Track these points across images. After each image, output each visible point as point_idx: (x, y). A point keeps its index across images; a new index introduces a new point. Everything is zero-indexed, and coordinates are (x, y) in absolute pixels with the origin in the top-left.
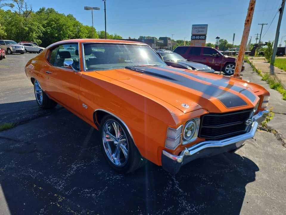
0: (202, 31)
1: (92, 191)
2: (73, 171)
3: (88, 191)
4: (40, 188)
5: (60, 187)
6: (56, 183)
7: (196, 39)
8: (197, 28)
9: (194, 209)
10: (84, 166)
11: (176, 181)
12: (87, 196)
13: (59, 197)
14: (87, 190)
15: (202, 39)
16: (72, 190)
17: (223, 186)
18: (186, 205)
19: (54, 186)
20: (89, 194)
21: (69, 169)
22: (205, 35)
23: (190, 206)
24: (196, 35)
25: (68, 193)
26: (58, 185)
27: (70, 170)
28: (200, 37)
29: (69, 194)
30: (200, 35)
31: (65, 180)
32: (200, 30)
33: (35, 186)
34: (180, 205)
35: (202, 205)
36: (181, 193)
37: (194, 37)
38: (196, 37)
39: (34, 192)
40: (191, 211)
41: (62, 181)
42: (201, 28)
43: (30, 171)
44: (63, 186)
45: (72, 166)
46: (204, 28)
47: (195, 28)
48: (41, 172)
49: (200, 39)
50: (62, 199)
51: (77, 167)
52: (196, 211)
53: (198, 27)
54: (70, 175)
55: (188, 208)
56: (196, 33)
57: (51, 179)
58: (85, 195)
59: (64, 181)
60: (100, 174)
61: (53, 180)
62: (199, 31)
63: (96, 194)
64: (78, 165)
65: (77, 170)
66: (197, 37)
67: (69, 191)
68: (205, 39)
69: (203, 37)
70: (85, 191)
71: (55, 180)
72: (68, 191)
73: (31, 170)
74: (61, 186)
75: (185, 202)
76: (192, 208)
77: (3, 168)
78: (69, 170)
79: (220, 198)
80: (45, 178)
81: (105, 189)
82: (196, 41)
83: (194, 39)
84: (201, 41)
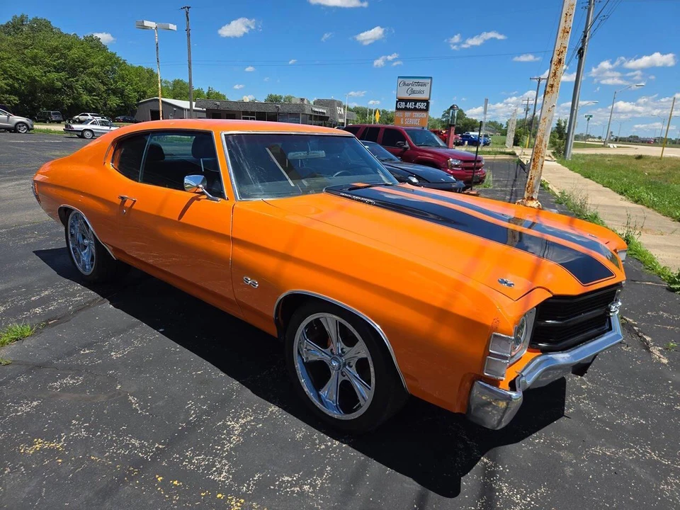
0: (420, 92)
1: (299, 479)
2: (235, 435)
3: (290, 479)
4: (175, 483)
5: (222, 475)
6: (209, 467)
7: (406, 109)
8: (408, 85)
9: (529, 499)
10: (257, 420)
11: (471, 441)
12: (293, 492)
13: (231, 500)
14: (286, 478)
15: (421, 110)
16: (253, 480)
17: (565, 445)
18: (510, 492)
19: (208, 474)
20: (295, 486)
21: (225, 432)
22: (427, 102)
23: (517, 493)
24: (406, 101)
25: (248, 488)
26: (214, 472)
27: (229, 434)
28: (415, 104)
29: (251, 490)
30: (416, 101)
31: (226, 458)
32: (416, 88)
33: (159, 479)
34: (497, 494)
35: (540, 489)
36: (489, 467)
37: (403, 105)
38: (406, 104)
39: (165, 494)
40: (525, 505)
41: (220, 462)
42: (418, 84)
43: (132, 444)
44: (228, 472)
45: (229, 423)
46: (425, 85)
47: (404, 84)
48: (162, 444)
49: (415, 109)
50: (239, 504)
51: (240, 426)
52: (533, 503)
53: (411, 81)
54: (232, 446)
55: (517, 497)
56: (406, 96)
57: (193, 458)
58: (288, 490)
59: (224, 461)
60: (300, 438)
61: (197, 460)
62: (413, 92)
63: (311, 485)
64: (242, 421)
65: (245, 433)
66: (410, 105)
67: (249, 485)
68: (427, 110)
69: (423, 106)
70: (283, 481)
71: (204, 460)
72: (246, 485)
73: (133, 441)
74: (224, 474)
75: (506, 486)
76: (524, 497)
77: (60, 442)
78: (224, 434)
79: (569, 471)
80: (176, 458)
81: (327, 473)
82: (408, 114)
83: (401, 109)
84: (417, 114)
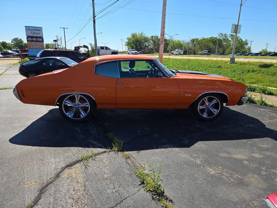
0: (38, 34)
7: (32, 41)
8: (31, 30)
15: (40, 41)
22: (42, 38)
24: (32, 37)
28: (37, 39)
30: (37, 37)
37: (30, 39)
38: (32, 39)
42: (36, 30)
46: (40, 30)
47: (29, 29)
49: (37, 41)
53: (32, 28)
56: (32, 35)
62: (35, 33)
66: (34, 39)
68: (43, 41)
69: (41, 40)
82: (34, 43)
83: (30, 41)
84: (38, 43)
